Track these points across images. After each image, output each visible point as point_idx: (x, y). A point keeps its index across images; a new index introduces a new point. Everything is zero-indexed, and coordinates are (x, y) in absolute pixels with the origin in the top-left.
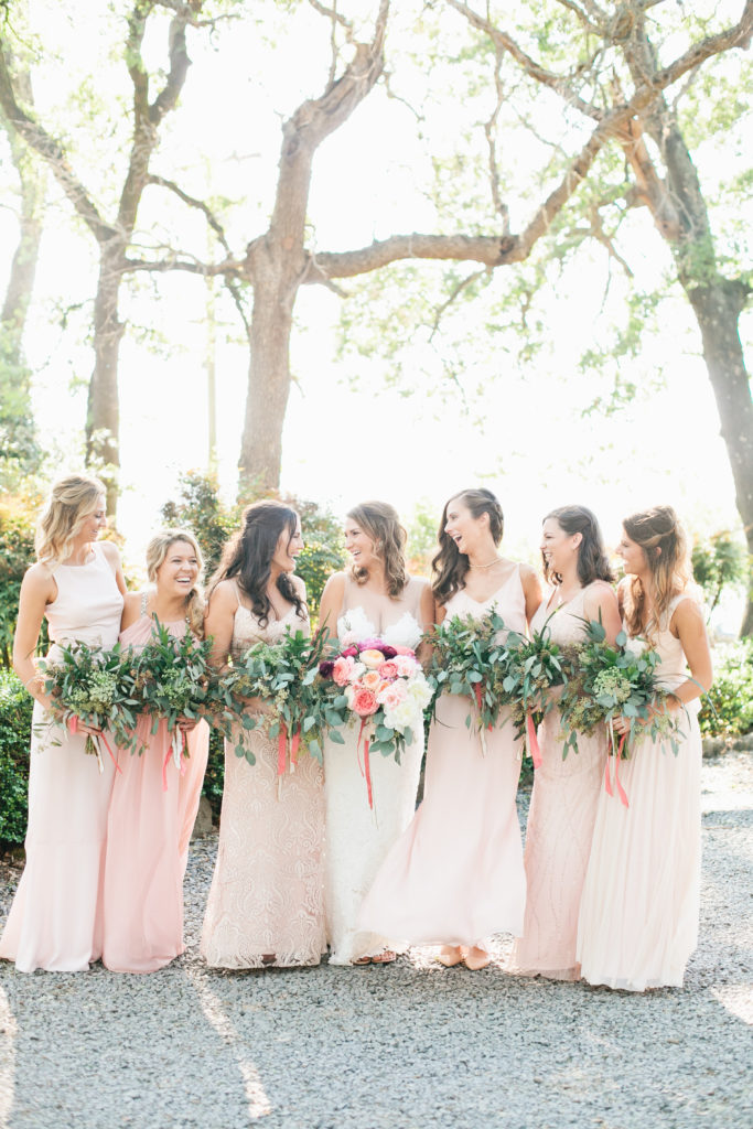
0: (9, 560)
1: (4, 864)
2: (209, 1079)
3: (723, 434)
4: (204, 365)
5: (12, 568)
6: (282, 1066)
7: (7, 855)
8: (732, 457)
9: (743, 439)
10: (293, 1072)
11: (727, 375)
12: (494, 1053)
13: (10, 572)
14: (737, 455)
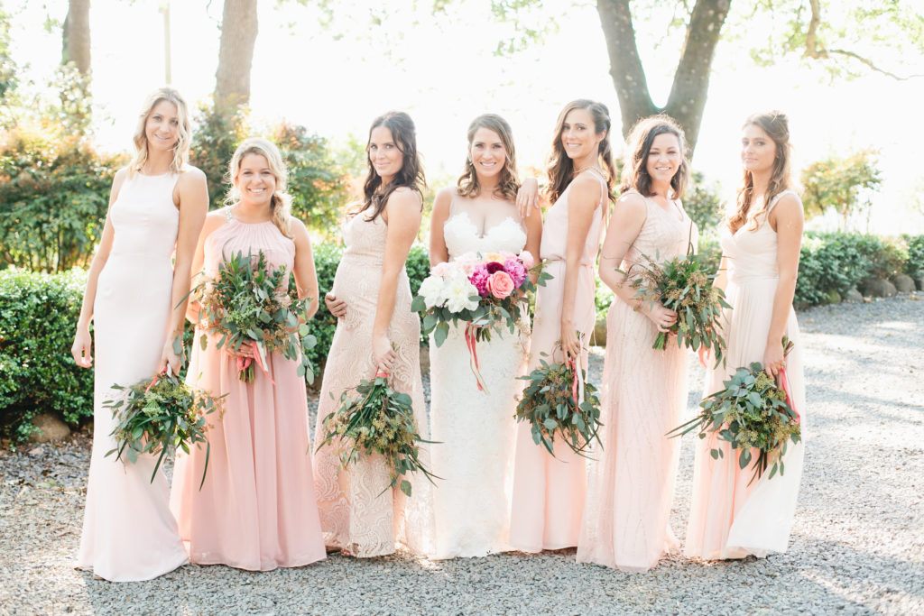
0: (34, 176)
1: (83, 436)
2: (335, 605)
3: (611, 73)
4: (160, 10)
5: (38, 184)
6: (392, 592)
7: (84, 428)
8: (620, 93)
9: (629, 78)
10: (403, 597)
11: (617, 23)
12: (564, 576)
13: (36, 187)
14: (624, 91)
